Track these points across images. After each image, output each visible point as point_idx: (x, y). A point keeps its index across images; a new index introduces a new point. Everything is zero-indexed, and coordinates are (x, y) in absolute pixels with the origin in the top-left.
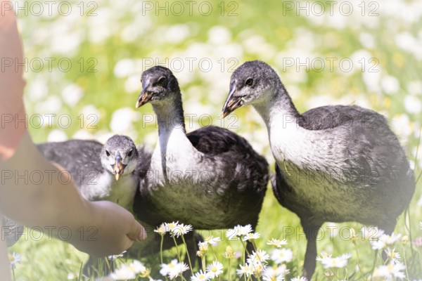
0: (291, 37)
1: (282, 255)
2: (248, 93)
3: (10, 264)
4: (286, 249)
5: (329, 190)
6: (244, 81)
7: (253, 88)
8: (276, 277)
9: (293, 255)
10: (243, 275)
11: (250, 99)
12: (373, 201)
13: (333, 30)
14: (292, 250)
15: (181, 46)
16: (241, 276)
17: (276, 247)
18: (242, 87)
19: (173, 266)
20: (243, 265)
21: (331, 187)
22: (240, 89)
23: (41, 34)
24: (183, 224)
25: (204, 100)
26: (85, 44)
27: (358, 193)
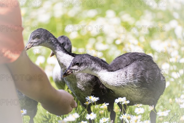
0: (142, 14)
1: (139, 110)
2: (77, 68)
3: (22, 114)
4: (142, 108)
5: (131, 91)
6: (75, 63)
7: (79, 66)
8: (137, 120)
9: (144, 110)
10: (123, 119)
11: (78, 71)
12: (148, 94)
13: (160, 11)
14: (144, 108)
15: (94, 19)
16: (121, 120)
17: (137, 107)
18: (74, 65)
19: (92, 115)
20: (122, 115)
21: (131, 90)
22: (73, 66)
23: (34, 14)
24: (95, 97)
25: (104, 42)
26: (52, 18)
27: (142, 92)
